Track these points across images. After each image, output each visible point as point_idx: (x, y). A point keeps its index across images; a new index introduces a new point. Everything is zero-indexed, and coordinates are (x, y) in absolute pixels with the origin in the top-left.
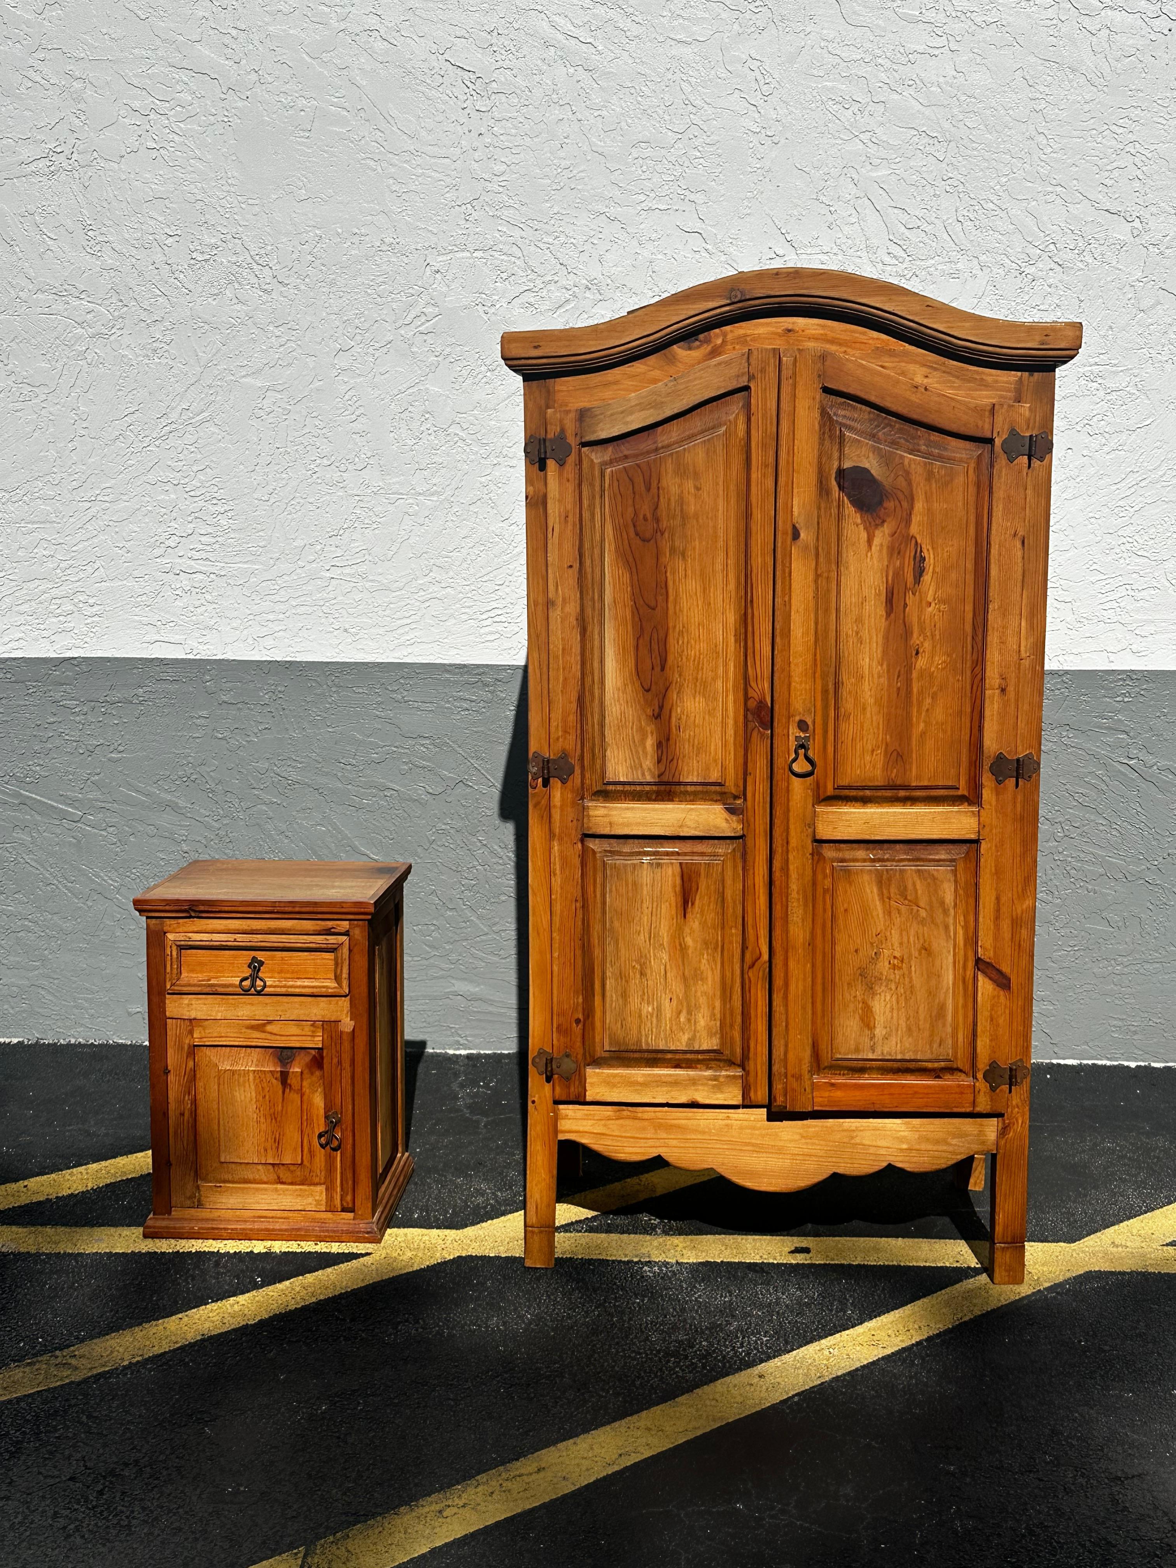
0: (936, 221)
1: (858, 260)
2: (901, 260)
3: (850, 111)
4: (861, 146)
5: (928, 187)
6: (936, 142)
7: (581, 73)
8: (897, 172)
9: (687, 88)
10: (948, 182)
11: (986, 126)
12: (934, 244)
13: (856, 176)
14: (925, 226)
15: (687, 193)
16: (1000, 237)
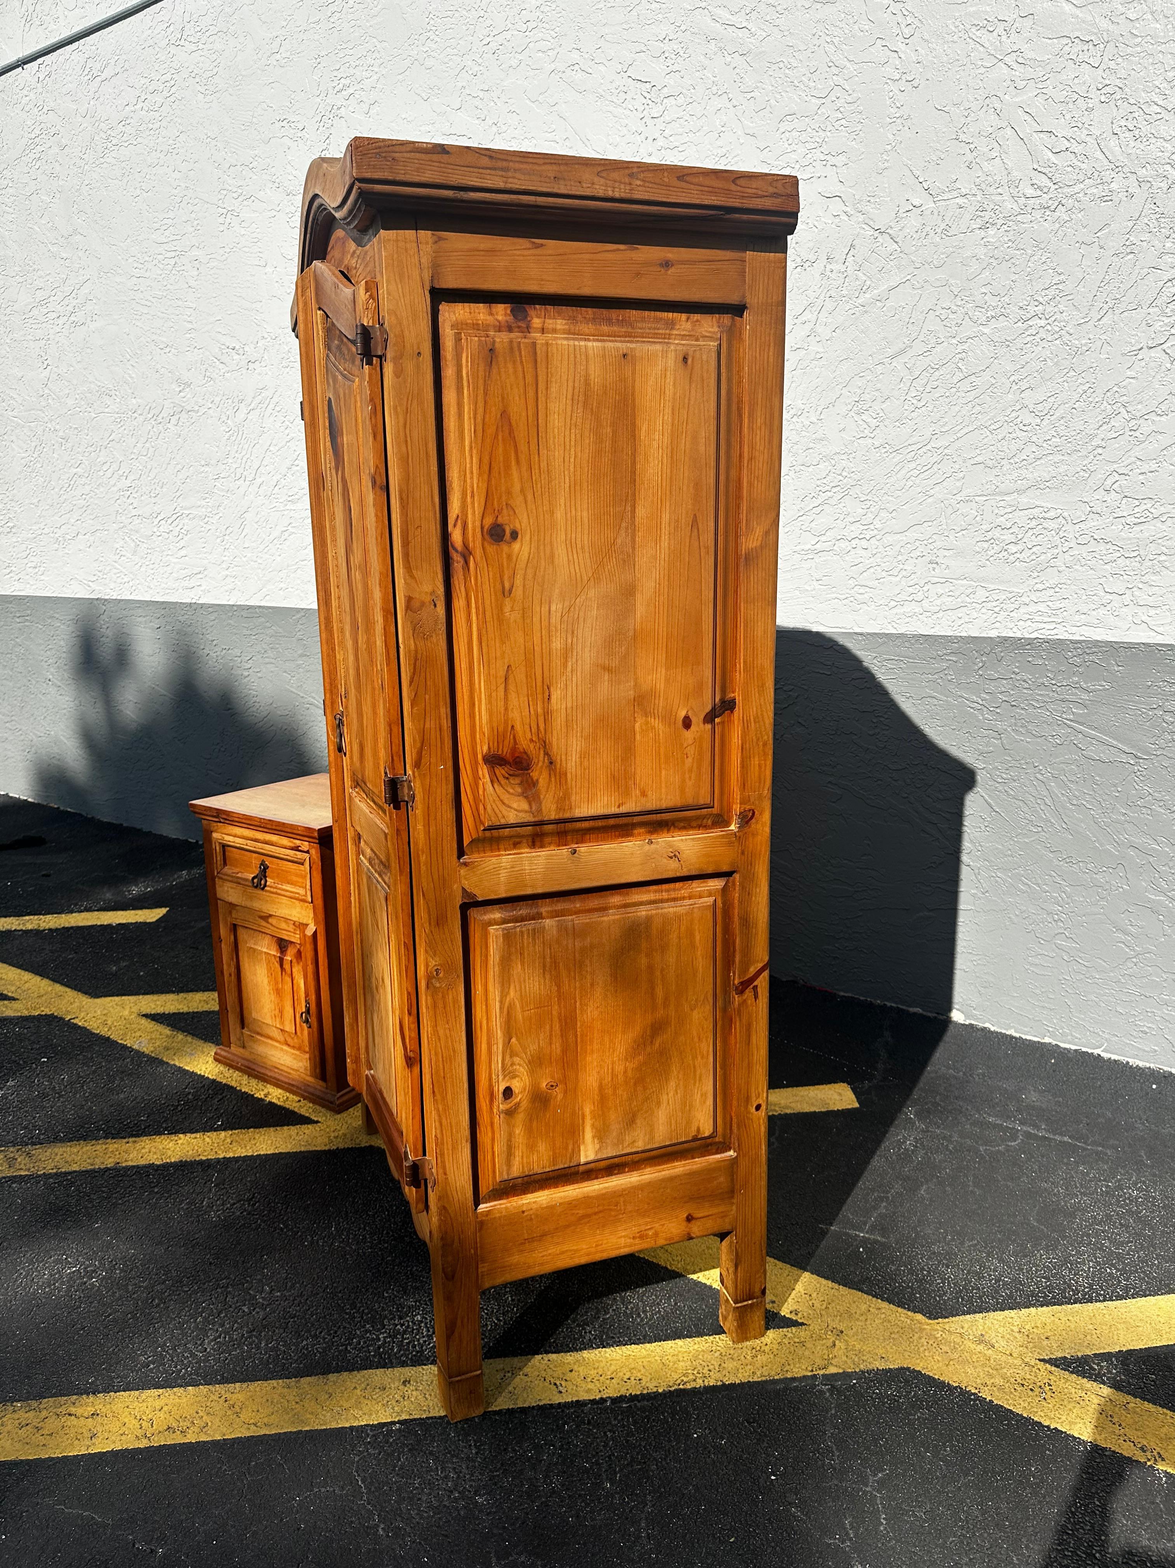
0: (1088, 139)
1: (999, 198)
2: (1045, 190)
3: (995, 33)
4: (1005, 70)
5: (1081, 101)
6: (1091, 47)
7: (738, 60)
8: (1044, 91)
9: (831, 49)
10: (1103, 91)
11: (1152, 13)
12: (1083, 166)
13: (997, 105)
14: (1075, 147)
15: (829, 157)
16: (1164, 144)
